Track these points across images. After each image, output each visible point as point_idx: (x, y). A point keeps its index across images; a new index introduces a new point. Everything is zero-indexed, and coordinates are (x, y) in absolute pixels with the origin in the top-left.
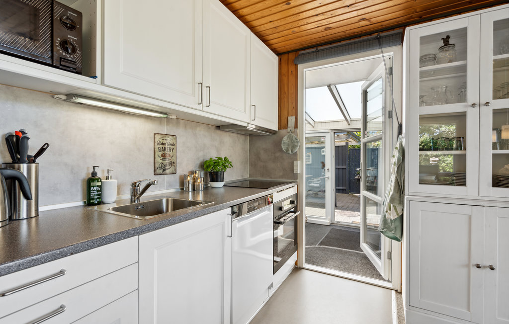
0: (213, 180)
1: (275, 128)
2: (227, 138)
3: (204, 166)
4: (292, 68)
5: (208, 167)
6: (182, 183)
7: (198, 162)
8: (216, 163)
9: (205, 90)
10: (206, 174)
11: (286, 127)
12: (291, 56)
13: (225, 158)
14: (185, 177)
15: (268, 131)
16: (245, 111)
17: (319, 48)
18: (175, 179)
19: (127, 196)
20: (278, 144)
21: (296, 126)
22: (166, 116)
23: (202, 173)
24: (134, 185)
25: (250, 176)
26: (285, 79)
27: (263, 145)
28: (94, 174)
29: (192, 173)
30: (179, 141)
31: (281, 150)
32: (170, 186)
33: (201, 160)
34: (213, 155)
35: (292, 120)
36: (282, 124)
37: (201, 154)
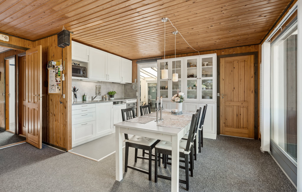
0: (111, 97)
1: (131, 83)
2: (116, 86)
3: (108, 93)
4: (136, 64)
5: (109, 94)
6: (102, 98)
7: (107, 92)
8: (112, 93)
9: (108, 76)
10: (109, 96)
11: (134, 82)
12: (136, 61)
13: (115, 91)
14: (103, 96)
15: (129, 83)
16: (119, 79)
17: (143, 60)
18: (101, 97)
19: (91, 100)
20: (132, 87)
21: (137, 82)
22: (99, 82)
23: (108, 95)
24: (92, 97)
25: (124, 97)
26: (134, 67)
27: (128, 87)
28: (84, 95)
29: (105, 95)
30: (102, 87)
31: (133, 89)
32: (99, 98)
33: (108, 92)
34: (111, 90)
35: (136, 80)
36: (133, 81)
37: (108, 90)
